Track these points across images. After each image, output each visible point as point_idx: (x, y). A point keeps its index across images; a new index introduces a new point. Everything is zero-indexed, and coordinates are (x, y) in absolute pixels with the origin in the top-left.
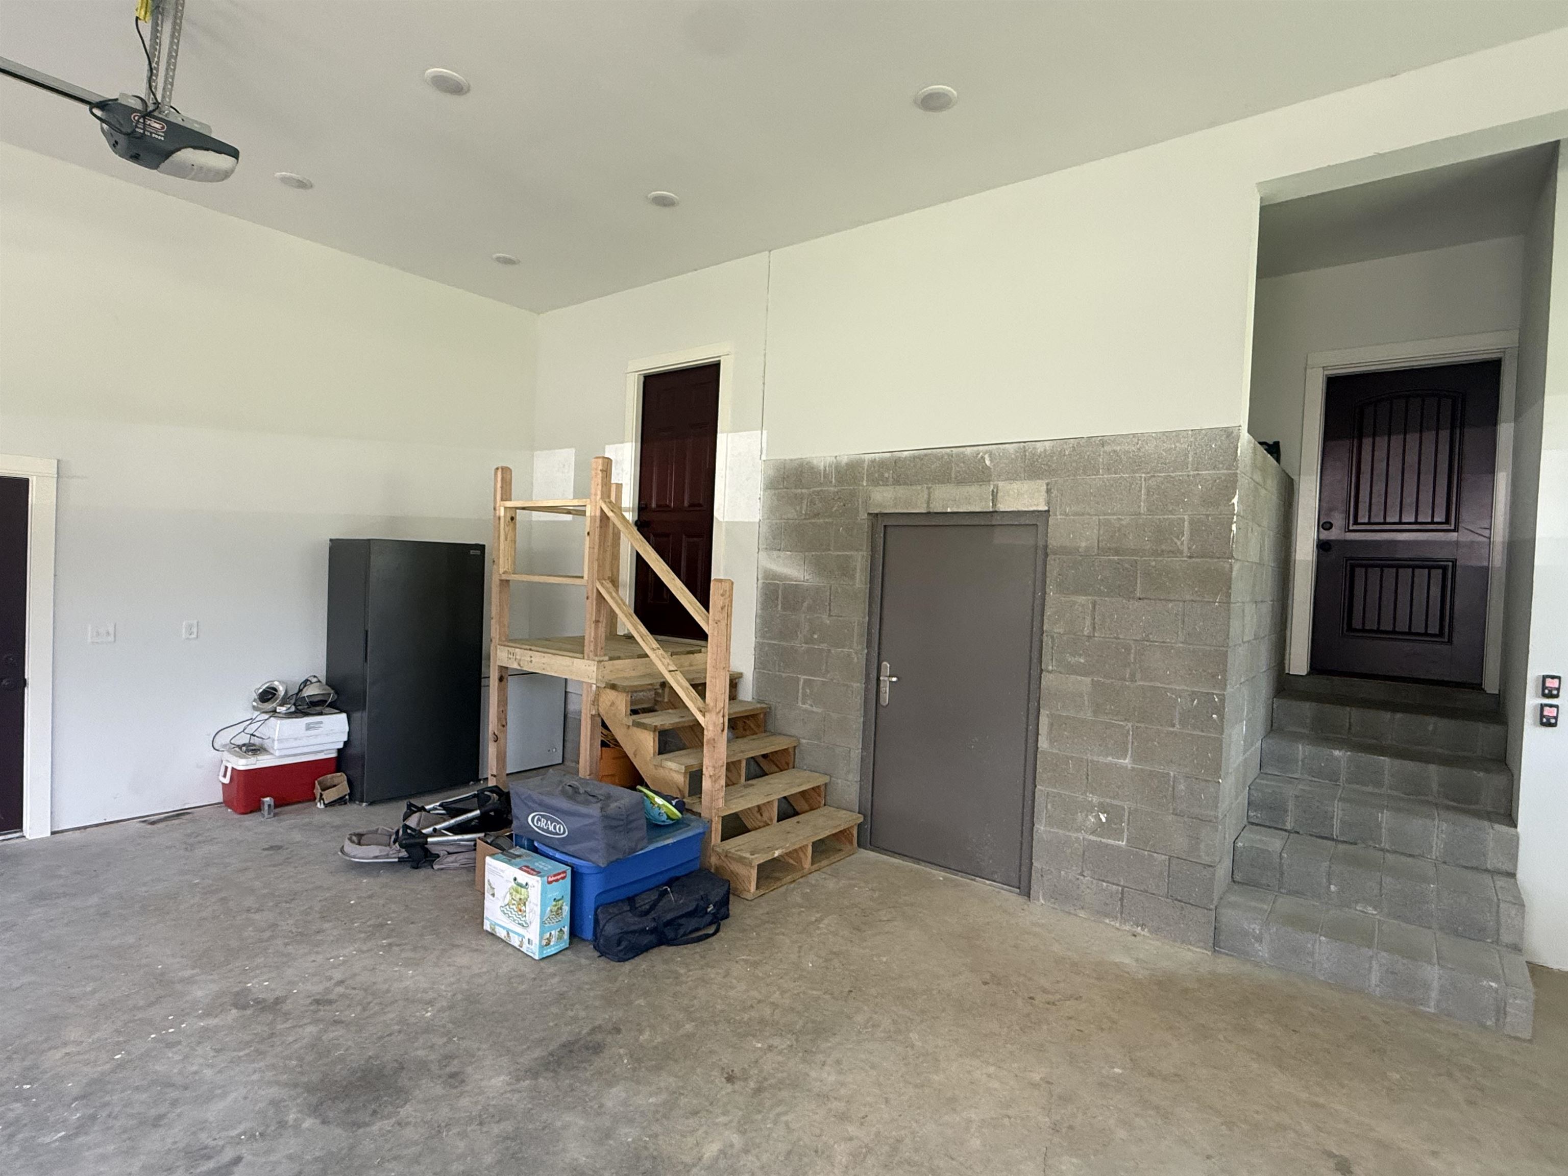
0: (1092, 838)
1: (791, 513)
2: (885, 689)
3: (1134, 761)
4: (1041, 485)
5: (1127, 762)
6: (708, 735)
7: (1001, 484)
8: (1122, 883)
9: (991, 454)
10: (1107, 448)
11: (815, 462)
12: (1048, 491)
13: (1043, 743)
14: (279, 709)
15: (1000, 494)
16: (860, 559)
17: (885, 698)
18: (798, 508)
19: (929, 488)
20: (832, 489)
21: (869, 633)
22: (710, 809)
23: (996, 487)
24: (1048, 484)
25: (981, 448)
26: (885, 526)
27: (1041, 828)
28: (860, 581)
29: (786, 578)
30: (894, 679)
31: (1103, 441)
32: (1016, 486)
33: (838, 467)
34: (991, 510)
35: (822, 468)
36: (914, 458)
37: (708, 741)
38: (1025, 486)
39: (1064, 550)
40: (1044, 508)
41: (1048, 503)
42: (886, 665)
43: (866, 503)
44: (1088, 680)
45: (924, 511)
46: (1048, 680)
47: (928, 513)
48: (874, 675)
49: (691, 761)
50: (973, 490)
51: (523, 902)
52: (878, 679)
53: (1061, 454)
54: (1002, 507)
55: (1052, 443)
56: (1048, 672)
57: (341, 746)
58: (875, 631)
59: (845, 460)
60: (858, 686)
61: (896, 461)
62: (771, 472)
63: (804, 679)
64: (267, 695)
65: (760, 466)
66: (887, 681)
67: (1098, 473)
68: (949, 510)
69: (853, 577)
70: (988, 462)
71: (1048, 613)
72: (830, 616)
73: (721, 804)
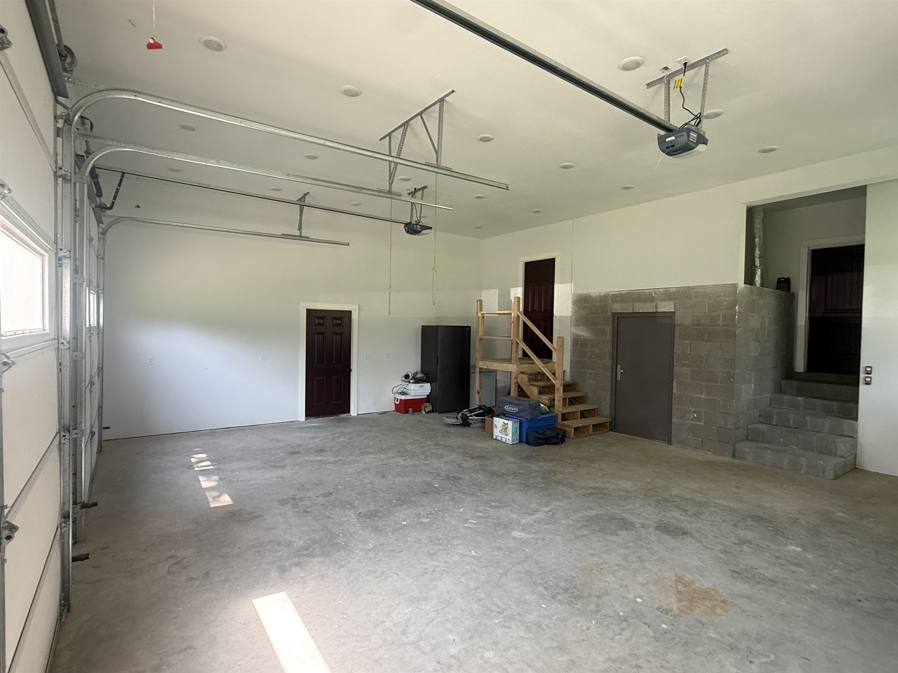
0: (692, 422)
1: (583, 313)
2: (619, 374)
3: (705, 396)
4: (672, 303)
5: (703, 396)
6: (556, 387)
7: (658, 302)
8: (702, 437)
9: (655, 292)
10: (694, 290)
11: (591, 294)
12: (675, 305)
13: (675, 391)
14: (411, 381)
15: (658, 306)
16: (609, 329)
17: (619, 378)
18: (585, 311)
19: (633, 304)
20: (598, 304)
21: (613, 355)
22: (558, 411)
23: (657, 303)
24: (674, 303)
25: (651, 290)
26: (618, 317)
27: (674, 420)
28: (609, 337)
29: (581, 336)
30: (622, 371)
31: (693, 288)
32: (664, 303)
33: (600, 296)
34: (655, 311)
35: (594, 296)
36: (627, 293)
37: (557, 389)
38: (666, 303)
39: (680, 325)
40: (673, 310)
41: (675, 309)
42: (619, 366)
43: (610, 309)
44: (690, 369)
45: (631, 312)
46: (676, 369)
47: (633, 313)
48: (614, 370)
49: (551, 396)
50: (648, 305)
51: (507, 428)
52: (616, 372)
53: (679, 292)
54: (659, 310)
55: (675, 289)
56: (676, 366)
57: (428, 394)
58: (615, 353)
59: (602, 294)
60: (609, 373)
61: (621, 294)
62: (575, 298)
63: (589, 372)
64: (407, 377)
65: (571, 296)
66: (620, 371)
67: (691, 299)
68: (640, 311)
69: (606, 336)
70: (654, 295)
71: (675, 346)
72: (598, 349)
73: (561, 409)
